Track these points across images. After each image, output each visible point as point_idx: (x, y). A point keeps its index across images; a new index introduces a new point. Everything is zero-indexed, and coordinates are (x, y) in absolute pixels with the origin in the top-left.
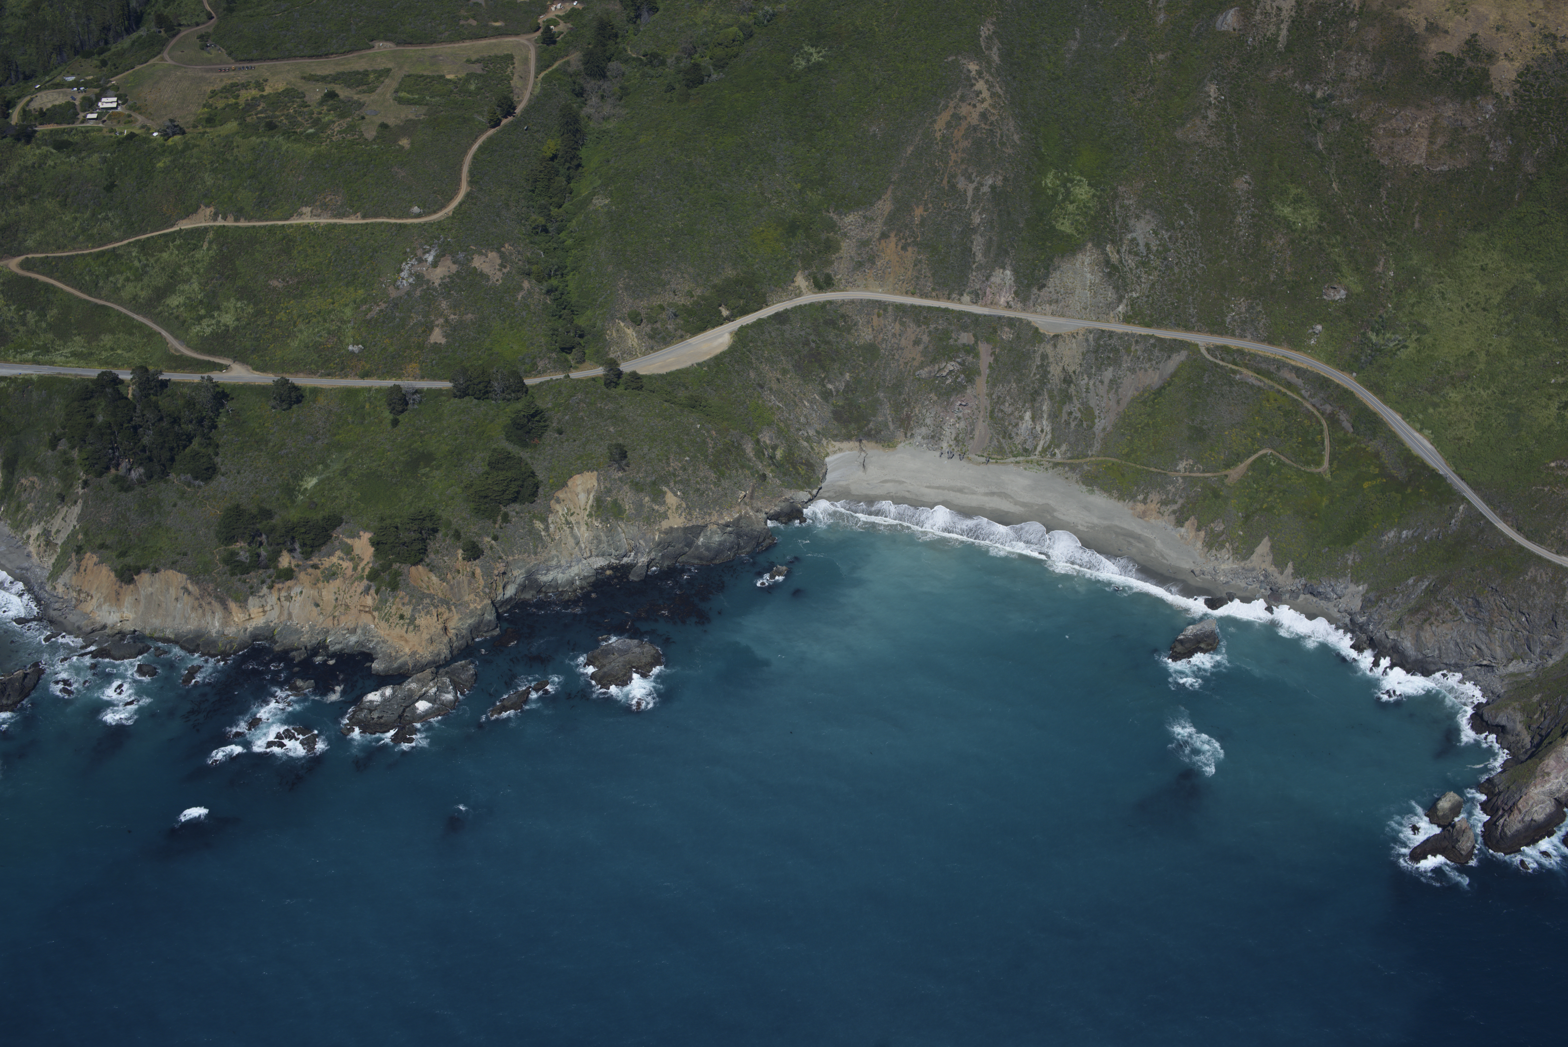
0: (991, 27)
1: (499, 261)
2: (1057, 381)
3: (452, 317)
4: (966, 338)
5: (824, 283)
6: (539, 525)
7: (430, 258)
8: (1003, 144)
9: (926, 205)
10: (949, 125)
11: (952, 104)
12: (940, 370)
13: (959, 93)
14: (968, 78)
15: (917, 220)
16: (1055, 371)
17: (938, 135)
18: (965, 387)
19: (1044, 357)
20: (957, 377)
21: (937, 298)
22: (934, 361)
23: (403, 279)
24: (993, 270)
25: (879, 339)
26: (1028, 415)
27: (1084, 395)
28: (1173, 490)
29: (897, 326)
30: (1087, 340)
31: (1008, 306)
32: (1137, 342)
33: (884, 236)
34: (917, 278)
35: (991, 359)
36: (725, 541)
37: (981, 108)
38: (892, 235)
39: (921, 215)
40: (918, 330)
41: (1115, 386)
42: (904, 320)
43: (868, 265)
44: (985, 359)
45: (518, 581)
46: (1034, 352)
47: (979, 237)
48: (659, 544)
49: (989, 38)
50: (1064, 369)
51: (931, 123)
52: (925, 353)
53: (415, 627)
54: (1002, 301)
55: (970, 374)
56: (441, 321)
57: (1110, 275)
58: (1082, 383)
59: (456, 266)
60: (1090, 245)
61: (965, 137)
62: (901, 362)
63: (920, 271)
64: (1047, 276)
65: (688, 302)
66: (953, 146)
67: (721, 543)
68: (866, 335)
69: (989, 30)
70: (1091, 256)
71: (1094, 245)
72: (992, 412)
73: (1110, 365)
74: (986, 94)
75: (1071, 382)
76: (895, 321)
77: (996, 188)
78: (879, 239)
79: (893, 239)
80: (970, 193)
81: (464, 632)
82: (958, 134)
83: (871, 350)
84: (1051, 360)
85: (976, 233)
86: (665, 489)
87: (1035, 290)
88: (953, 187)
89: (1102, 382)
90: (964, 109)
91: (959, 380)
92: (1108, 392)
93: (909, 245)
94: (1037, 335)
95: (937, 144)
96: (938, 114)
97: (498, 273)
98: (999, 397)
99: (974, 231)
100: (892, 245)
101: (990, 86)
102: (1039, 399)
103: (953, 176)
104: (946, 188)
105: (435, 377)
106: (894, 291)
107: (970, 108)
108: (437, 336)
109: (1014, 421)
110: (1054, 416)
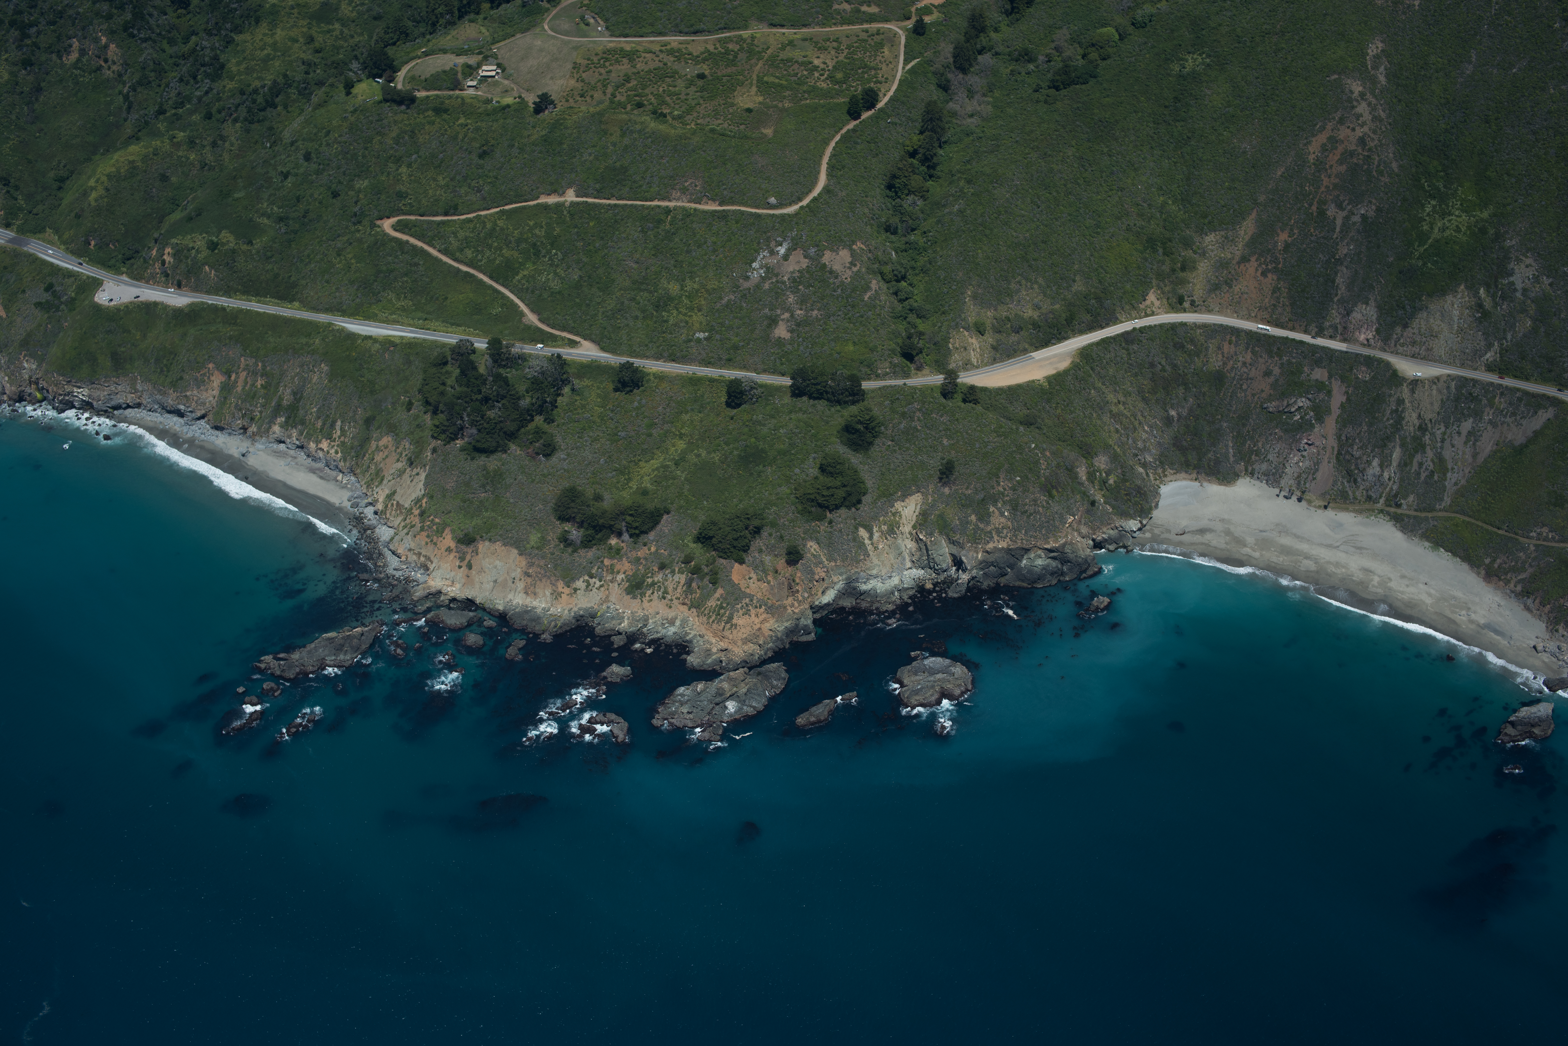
0: (1380, 45)
1: (850, 259)
2: (1412, 429)
3: (799, 312)
4: (1319, 374)
5: (1177, 303)
6: (863, 533)
7: (782, 250)
8: (1381, 173)
9: (1292, 230)
10: (1324, 148)
11: (1329, 126)
12: (1288, 405)
13: (1338, 116)
14: (1350, 100)
15: (1280, 246)
16: (1411, 418)
17: (1311, 158)
18: (1312, 426)
19: (1400, 402)
20: (1306, 415)
21: (1293, 329)
22: (1283, 395)
23: (754, 269)
24: (1355, 305)
25: (1229, 367)
26: (1376, 463)
27: (1439, 444)
28: (1524, 557)
29: (1249, 357)
30: (1448, 388)
31: (1368, 345)
32: (1502, 394)
33: (1244, 259)
34: (1274, 305)
35: (1344, 399)
36: (1048, 566)
37: (1359, 132)
38: (1253, 259)
39: (1285, 241)
40: (1270, 361)
41: (1472, 438)
42: (1257, 349)
43: (1225, 288)
44: (1338, 398)
45: (838, 587)
46: (1390, 396)
47: (1345, 269)
48: (981, 563)
49: (1377, 57)
50: (1420, 415)
51: (1305, 145)
52: (1274, 386)
53: (732, 625)
54: (1362, 337)
55: (1320, 412)
56: (786, 315)
57: (1479, 321)
58: (1438, 432)
59: (807, 260)
60: (1462, 287)
61: (1341, 162)
62: (1248, 393)
63: (1278, 298)
64: (1412, 316)
65: (1036, 315)
66: (1326, 170)
67: (1044, 568)
68: (1215, 362)
69: (1377, 47)
70: (1462, 298)
71: (1466, 287)
72: (1339, 453)
73: (1469, 416)
74: (1367, 117)
75: (1426, 430)
76: (1247, 349)
77: (1367, 218)
78: (1239, 263)
79: (1253, 263)
80: (1339, 222)
81: (779, 635)
82: (1334, 158)
83: (1218, 379)
84: (1408, 404)
85: (1342, 264)
86: (992, 509)
87: (1398, 330)
88: (1322, 213)
89: (1459, 433)
90: (1343, 133)
91: (1308, 417)
92: (1466, 443)
93: (1269, 271)
94: (1395, 378)
95: (1310, 167)
96: (1314, 135)
97: (848, 271)
98: (1347, 439)
99: (1339, 262)
100: (1251, 270)
101: (1373, 109)
102: (1391, 445)
103: (1322, 202)
104: (1315, 214)
105: (775, 372)
106: (1248, 318)
107: (1349, 131)
108: (781, 331)
109: (1361, 466)
110: (1404, 465)
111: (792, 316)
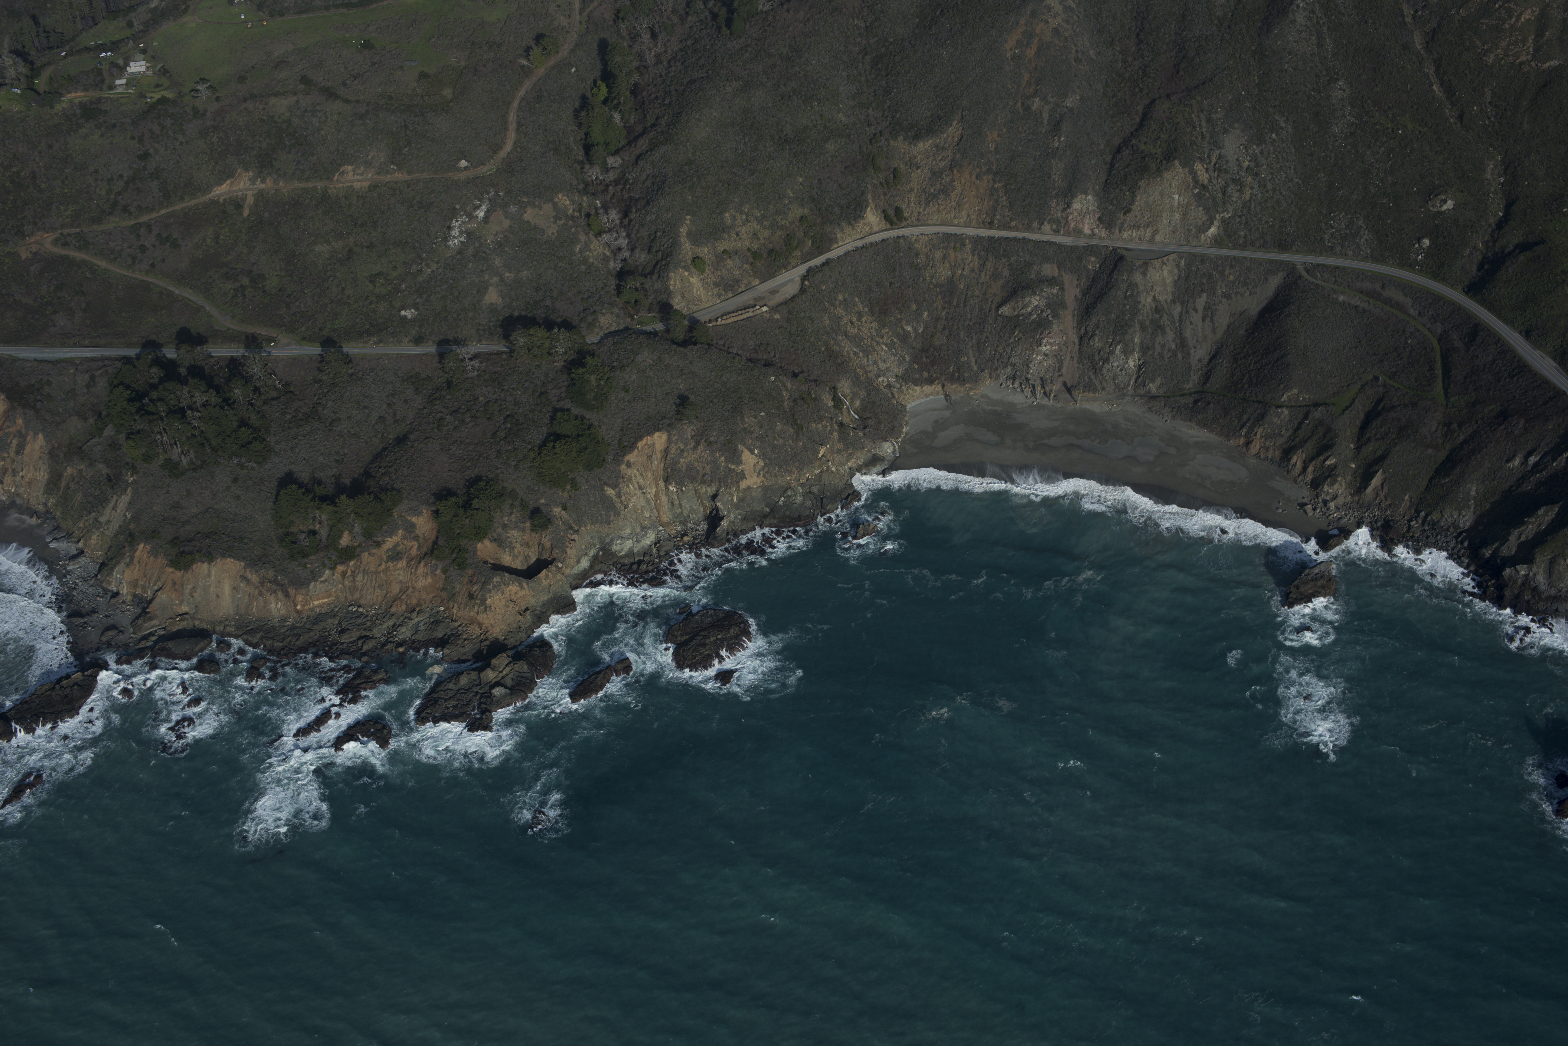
1: (553, 213)
2: (1149, 311)
3: (507, 274)
4: (1049, 269)
5: (895, 218)
6: (610, 492)
7: (481, 214)
8: (1079, 61)
9: (1000, 129)
10: (1020, 43)
11: (1022, 21)
12: (1024, 306)
13: (1029, 10)
15: (991, 147)
16: (1146, 301)
17: (1009, 54)
18: (1050, 324)
19: (1134, 286)
20: (1042, 313)
21: (1016, 228)
22: (1016, 297)
23: (454, 237)
24: (1074, 196)
25: (957, 275)
26: (1119, 351)
27: (1178, 324)
28: (1278, 422)
29: (976, 262)
30: (1178, 266)
31: (1093, 234)
32: (1231, 265)
33: (957, 165)
34: (994, 208)
35: (1077, 291)
37: (1052, 24)
38: (965, 163)
39: (996, 142)
40: (997, 264)
41: (1209, 313)
42: (983, 253)
43: (942, 197)
44: (1071, 291)
45: (591, 553)
46: (1123, 281)
47: (1058, 162)
50: (1154, 298)
51: (1001, 43)
52: (1006, 287)
53: (486, 608)
54: (1086, 229)
55: (1056, 308)
56: (495, 279)
57: (1199, 196)
58: (1175, 312)
59: (509, 220)
60: (1177, 164)
61: (1038, 55)
62: (981, 299)
63: (997, 200)
64: (1132, 199)
65: (754, 245)
66: (1025, 65)
67: (803, 502)
68: (943, 273)
70: (1178, 175)
71: (1181, 164)
72: (1081, 347)
73: (1203, 291)
74: (1058, 9)
75: (1163, 311)
76: (973, 254)
78: (952, 169)
79: (966, 168)
80: (1045, 116)
82: (1030, 52)
83: (949, 287)
84: (1141, 288)
85: (1054, 157)
86: (741, 447)
87: (1120, 215)
88: (1028, 109)
89: (1195, 310)
90: (1036, 26)
91: (1044, 315)
92: (1203, 319)
93: (984, 173)
95: (1008, 64)
96: (1008, 32)
97: (552, 226)
98: (1087, 332)
100: (966, 174)
102: (1130, 331)
103: (1027, 98)
104: (1021, 111)
106: (970, 224)
107: (1042, 24)
108: (492, 296)
109: (1104, 357)
110: (1145, 349)
111: (502, 280)
